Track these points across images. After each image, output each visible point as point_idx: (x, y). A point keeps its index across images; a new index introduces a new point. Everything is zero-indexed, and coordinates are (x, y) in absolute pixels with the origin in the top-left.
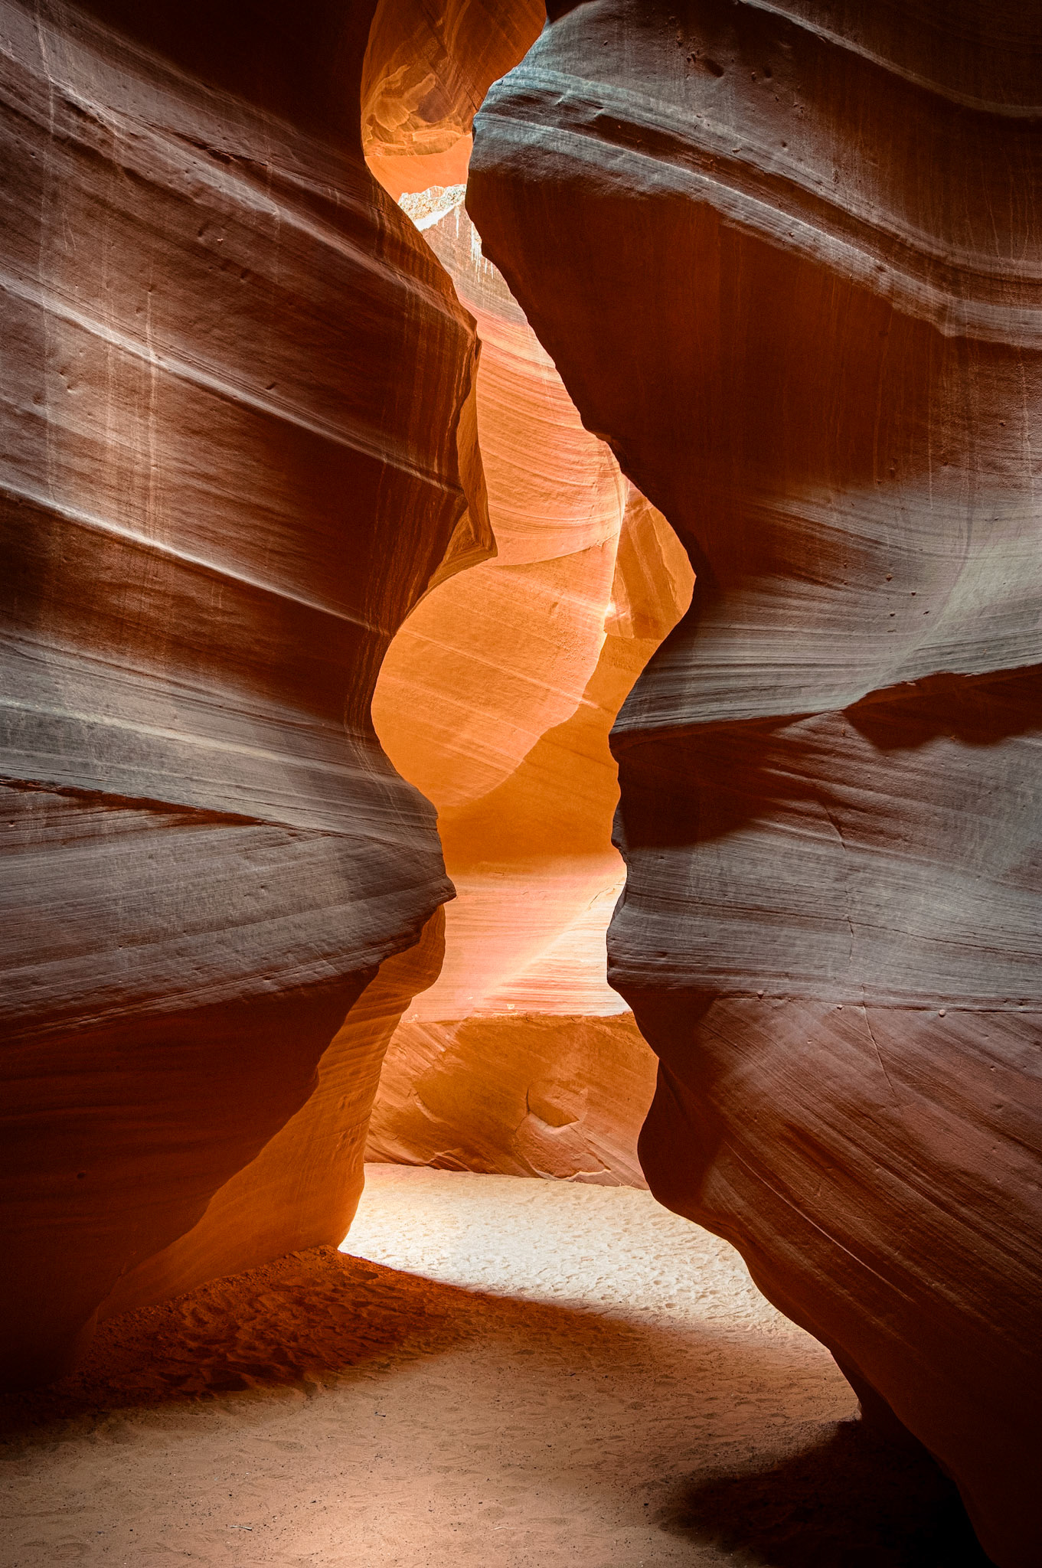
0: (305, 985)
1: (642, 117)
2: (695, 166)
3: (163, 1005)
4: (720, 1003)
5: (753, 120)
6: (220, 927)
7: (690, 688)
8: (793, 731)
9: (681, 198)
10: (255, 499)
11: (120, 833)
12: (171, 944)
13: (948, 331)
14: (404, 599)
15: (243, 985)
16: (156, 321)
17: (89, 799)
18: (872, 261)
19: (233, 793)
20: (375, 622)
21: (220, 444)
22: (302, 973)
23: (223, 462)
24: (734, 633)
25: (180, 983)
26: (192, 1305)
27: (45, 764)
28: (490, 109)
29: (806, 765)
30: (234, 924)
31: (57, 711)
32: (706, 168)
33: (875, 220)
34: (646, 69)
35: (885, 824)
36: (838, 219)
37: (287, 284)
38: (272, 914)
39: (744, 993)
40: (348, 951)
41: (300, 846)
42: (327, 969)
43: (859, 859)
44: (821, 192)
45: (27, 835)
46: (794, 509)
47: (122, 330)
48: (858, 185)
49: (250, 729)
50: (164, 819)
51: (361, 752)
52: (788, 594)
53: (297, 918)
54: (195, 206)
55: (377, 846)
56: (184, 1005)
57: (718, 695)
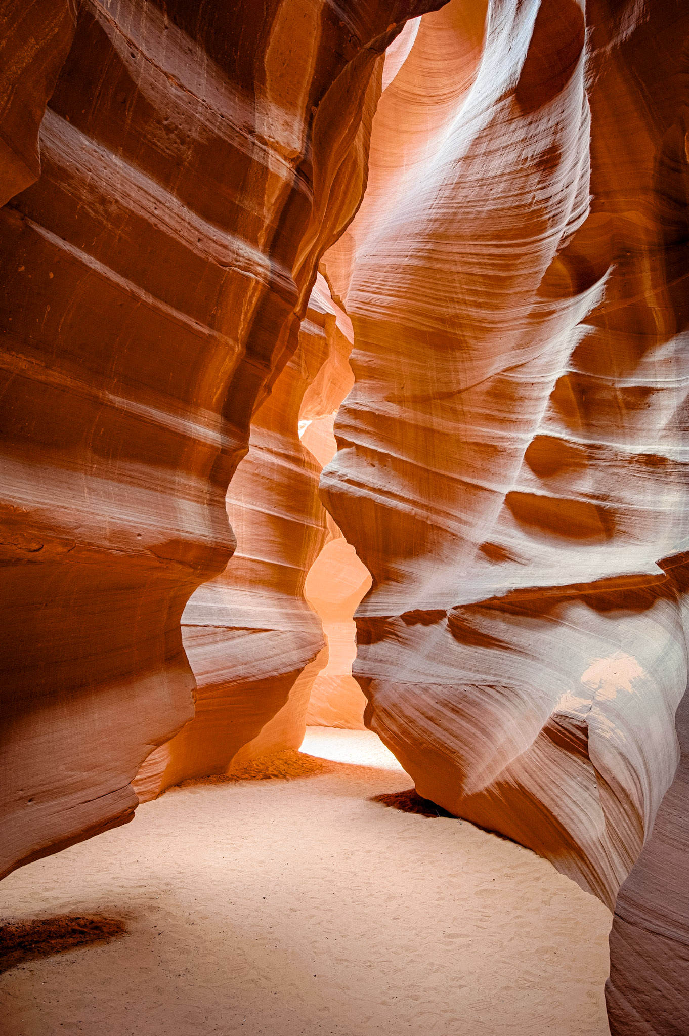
0: (285, 673)
1: (356, 479)
2: (368, 490)
3: (250, 680)
4: (373, 681)
5: (382, 478)
6: (263, 659)
7: (369, 608)
8: (389, 620)
9: (365, 498)
10: (270, 539)
11: (239, 636)
12: (252, 664)
13: (429, 522)
14: (312, 560)
15: (269, 674)
16: (245, 495)
17: (232, 629)
18: (411, 507)
19: (266, 623)
20: (304, 567)
21: (261, 525)
22: (284, 670)
23: (263, 530)
24: (379, 594)
25: (254, 674)
26: (256, 762)
27: (222, 620)
28: (323, 474)
29: (392, 628)
30: (267, 658)
31: (223, 606)
32: (371, 490)
33: (411, 498)
34: (358, 465)
35: (407, 642)
36: (402, 499)
37: (278, 480)
38: (276, 655)
39: (377, 679)
40: (296, 664)
41: (283, 636)
42: (291, 669)
43: (402, 649)
44: (398, 493)
45: (218, 639)
46: (393, 565)
47: (236, 499)
48: (408, 490)
49: (269, 602)
50: (250, 632)
51: (300, 604)
52: (392, 585)
53: (283, 655)
54: (254, 463)
55: (304, 634)
56: (255, 680)
57: (375, 610)
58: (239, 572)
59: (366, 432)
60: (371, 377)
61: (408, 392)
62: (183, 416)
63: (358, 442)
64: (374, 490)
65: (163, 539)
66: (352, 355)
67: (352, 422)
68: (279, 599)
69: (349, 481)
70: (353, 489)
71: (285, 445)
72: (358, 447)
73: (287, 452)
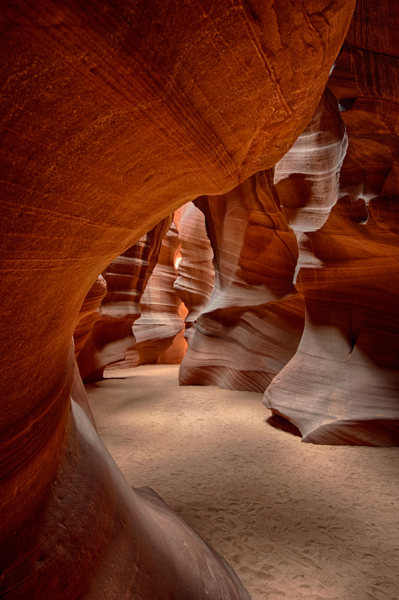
58: (158, 309)
59: (185, 272)
60: (186, 256)
61: (195, 261)
62: (129, 291)
63: (183, 275)
64: (187, 288)
65: (126, 315)
66: (181, 250)
67: (181, 269)
68: (170, 315)
69: (181, 286)
70: (182, 288)
71: (170, 269)
72: (183, 276)
73: (170, 272)
